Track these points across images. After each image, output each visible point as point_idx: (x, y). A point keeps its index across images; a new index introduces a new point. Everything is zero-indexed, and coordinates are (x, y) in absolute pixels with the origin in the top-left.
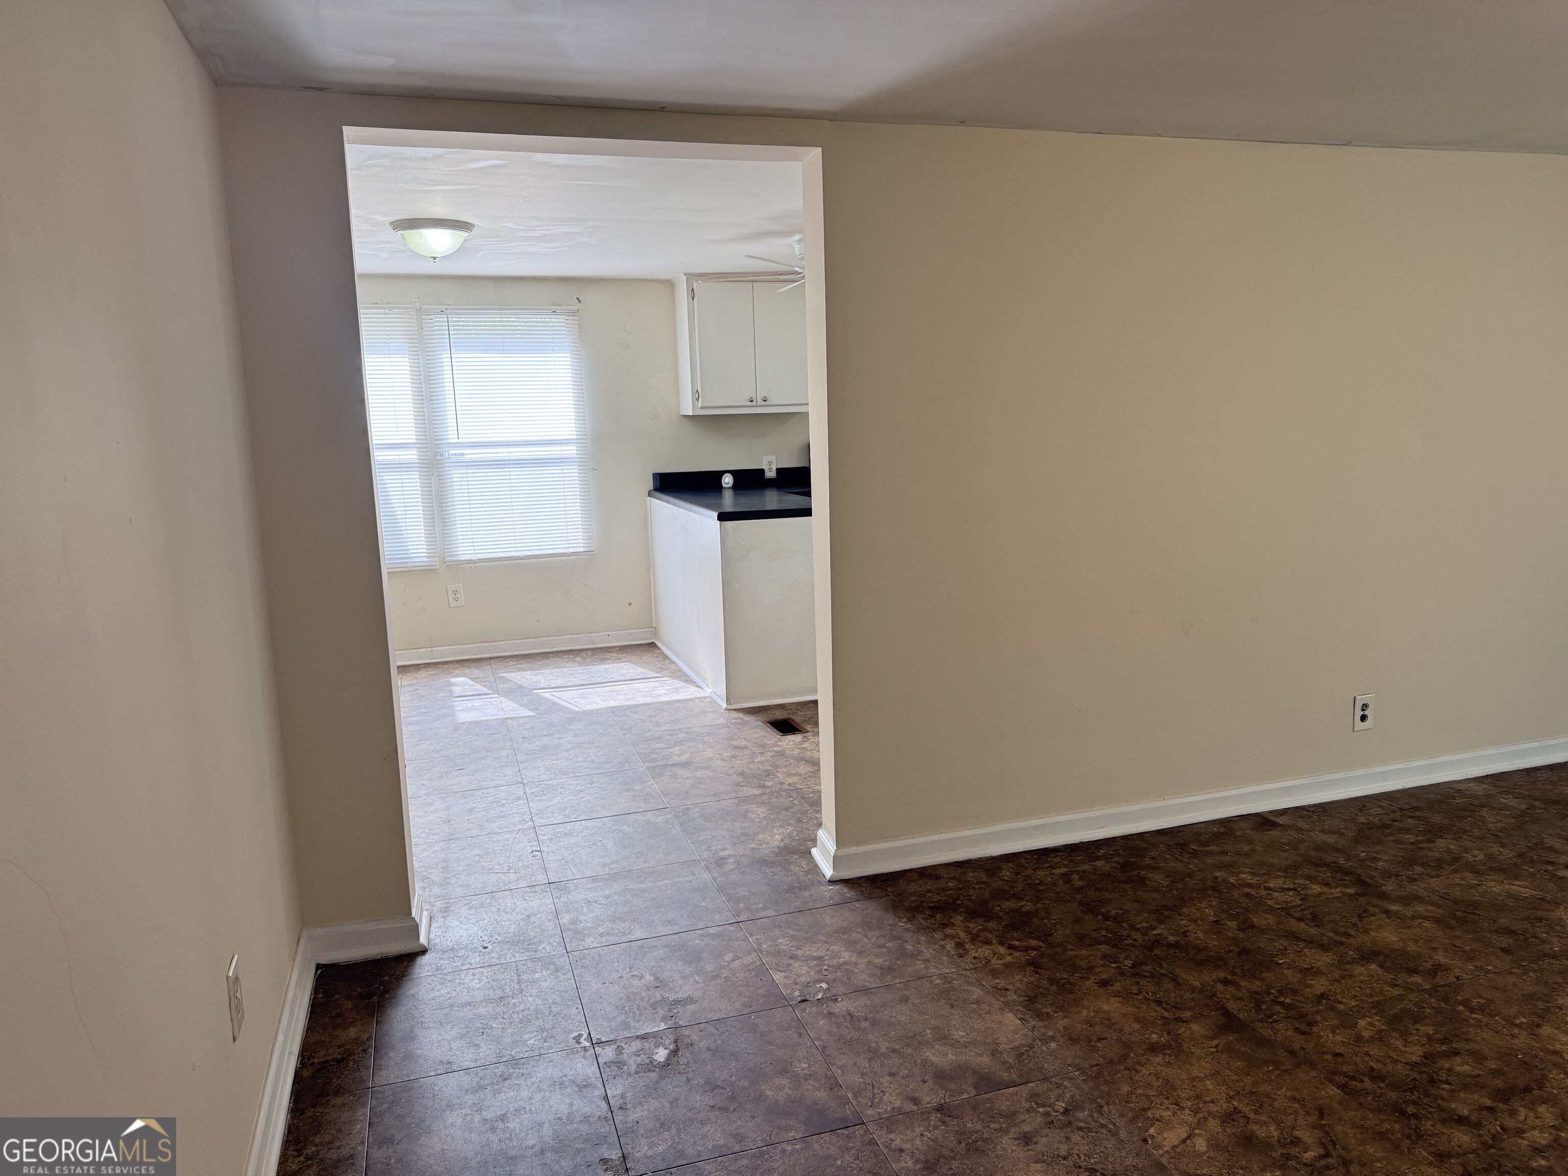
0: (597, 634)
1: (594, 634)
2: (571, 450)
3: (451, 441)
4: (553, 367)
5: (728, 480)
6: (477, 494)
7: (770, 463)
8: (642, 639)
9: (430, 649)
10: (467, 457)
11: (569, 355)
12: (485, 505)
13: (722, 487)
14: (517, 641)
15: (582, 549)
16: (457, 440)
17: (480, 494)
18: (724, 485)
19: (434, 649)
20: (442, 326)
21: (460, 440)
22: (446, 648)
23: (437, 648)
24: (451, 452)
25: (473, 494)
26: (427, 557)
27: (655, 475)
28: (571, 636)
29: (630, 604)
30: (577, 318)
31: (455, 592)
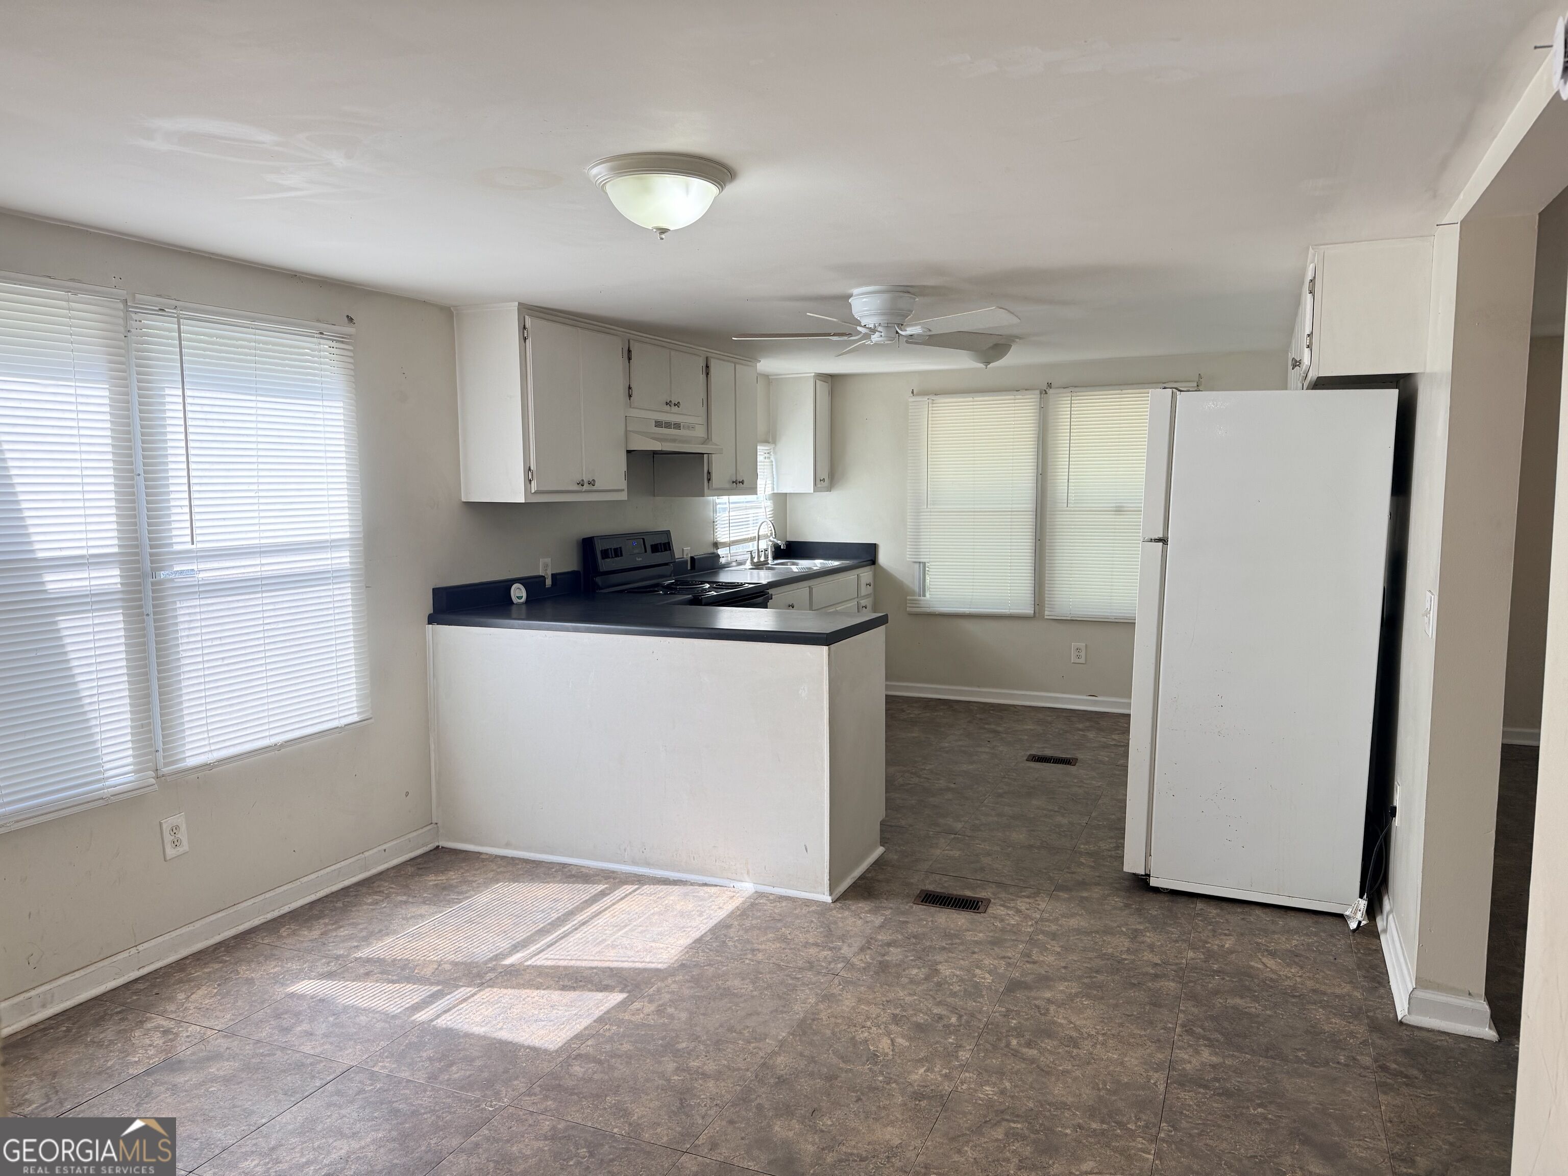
0: (371, 852)
1: (367, 854)
2: (343, 559)
3: (177, 548)
4: (321, 422)
5: (518, 593)
6: (215, 643)
7: (546, 566)
8: (423, 845)
9: (133, 951)
10: (202, 575)
11: (341, 404)
12: (226, 662)
13: (512, 603)
14: (267, 895)
15: (355, 718)
16: (189, 546)
17: (218, 642)
18: (515, 600)
19: (140, 948)
20: (168, 338)
21: (194, 546)
22: (160, 939)
23: (146, 945)
24: (177, 568)
25: (209, 644)
26: (135, 772)
27: (436, 592)
28: (338, 866)
29: (407, 794)
30: (350, 348)
31: (175, 829)
